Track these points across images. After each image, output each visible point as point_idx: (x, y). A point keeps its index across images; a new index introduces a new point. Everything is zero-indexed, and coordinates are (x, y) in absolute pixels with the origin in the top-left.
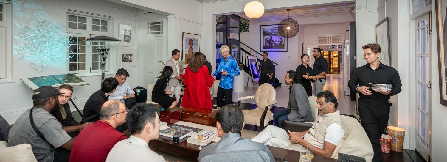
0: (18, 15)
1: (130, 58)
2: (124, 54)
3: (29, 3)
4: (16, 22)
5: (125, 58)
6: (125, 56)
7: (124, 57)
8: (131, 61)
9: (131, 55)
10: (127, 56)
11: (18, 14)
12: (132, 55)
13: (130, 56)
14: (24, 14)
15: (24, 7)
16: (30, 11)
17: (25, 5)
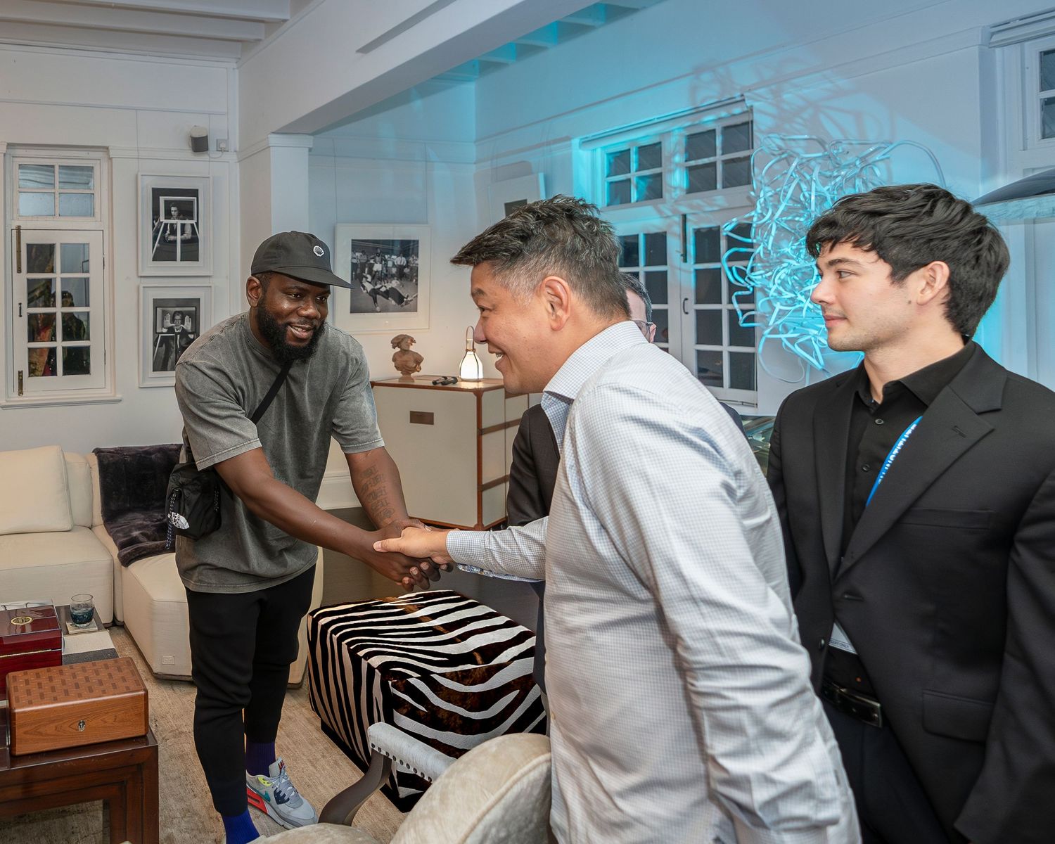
15: (786, 107)
16: (805, 115)
17: (786, 96)
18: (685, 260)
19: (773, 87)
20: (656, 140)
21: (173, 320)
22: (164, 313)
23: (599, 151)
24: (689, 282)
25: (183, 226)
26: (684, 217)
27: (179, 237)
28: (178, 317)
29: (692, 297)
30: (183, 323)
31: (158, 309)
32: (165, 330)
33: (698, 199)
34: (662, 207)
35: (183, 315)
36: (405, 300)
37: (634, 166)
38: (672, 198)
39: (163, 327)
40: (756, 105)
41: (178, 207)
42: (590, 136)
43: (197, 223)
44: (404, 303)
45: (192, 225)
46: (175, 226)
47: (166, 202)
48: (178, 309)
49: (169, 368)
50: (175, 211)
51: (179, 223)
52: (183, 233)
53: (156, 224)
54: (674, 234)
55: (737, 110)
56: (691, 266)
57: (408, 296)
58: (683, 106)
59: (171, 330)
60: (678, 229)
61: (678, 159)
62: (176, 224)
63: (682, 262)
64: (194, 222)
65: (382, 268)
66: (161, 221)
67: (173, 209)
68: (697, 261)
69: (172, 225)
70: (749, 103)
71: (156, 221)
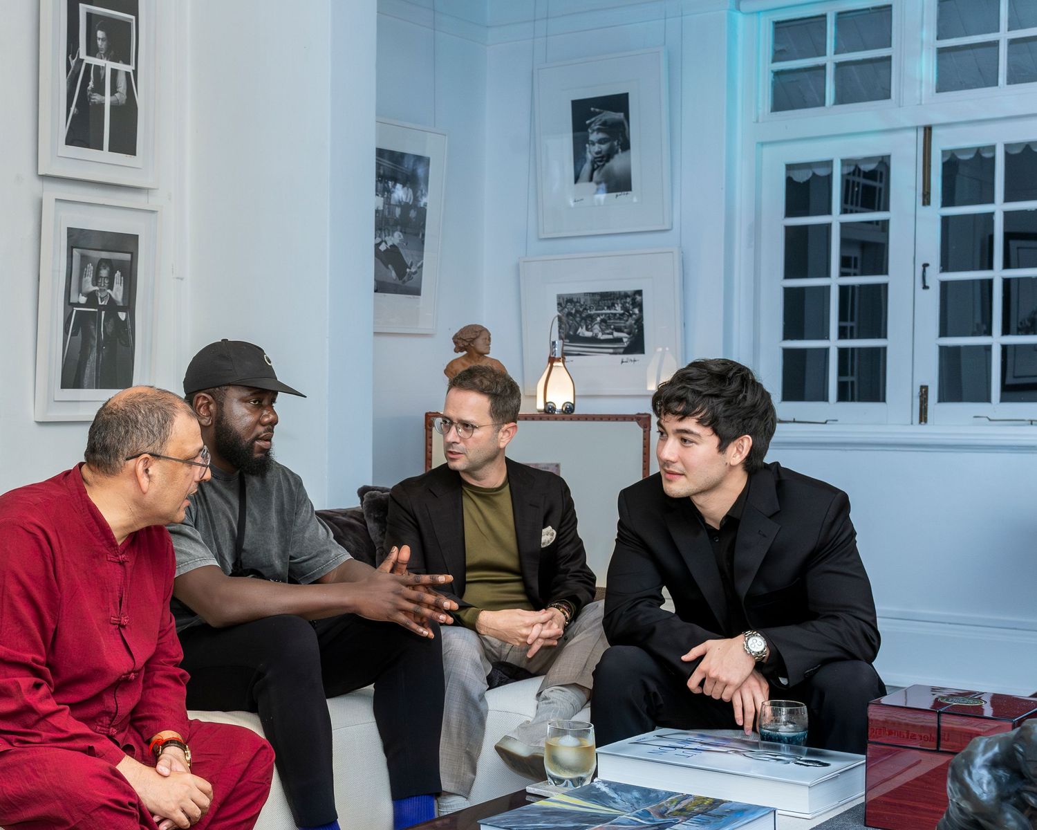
18: (926, 202)
21: (96, 281)
22: (85, 260)
23: (760, 17)
24: (931, 235)
25: (114, 73)
26: (928, 131)
27: (107, 100)
28: (104, 273)
29: (934, 262)
30: (111, 287)
31: (74, 250)
32: (83, 300)
33: (966, 102)
34: (890, 112)
35: (113, 266)
36: (408, 270)
37: (831, 43)
38: (914, 98)
39: (80, 291)
41: (107, 35)
43: (135, 72)
44: (405, 278)
45: (127, 74)
46: (102, 72)
47: (89, 16)
48: (105, 255)
49: (86, 381)
50: (103, 40)
51: (109, 65)
52: (114, 90)
53: (73, 63)
54: (905, 160)
56: (936, 210)
57: (411, 265)
59: (92, 297)
60: (913, 151)
61: (927, 34)
62: (104, 68)
63: (920, 205)
64: (130, 69)
65: (384, 207)
66: (81, 57)
67: (100, 34)
68: (944, 204)
69: (98, 68)
71: (73, 58)
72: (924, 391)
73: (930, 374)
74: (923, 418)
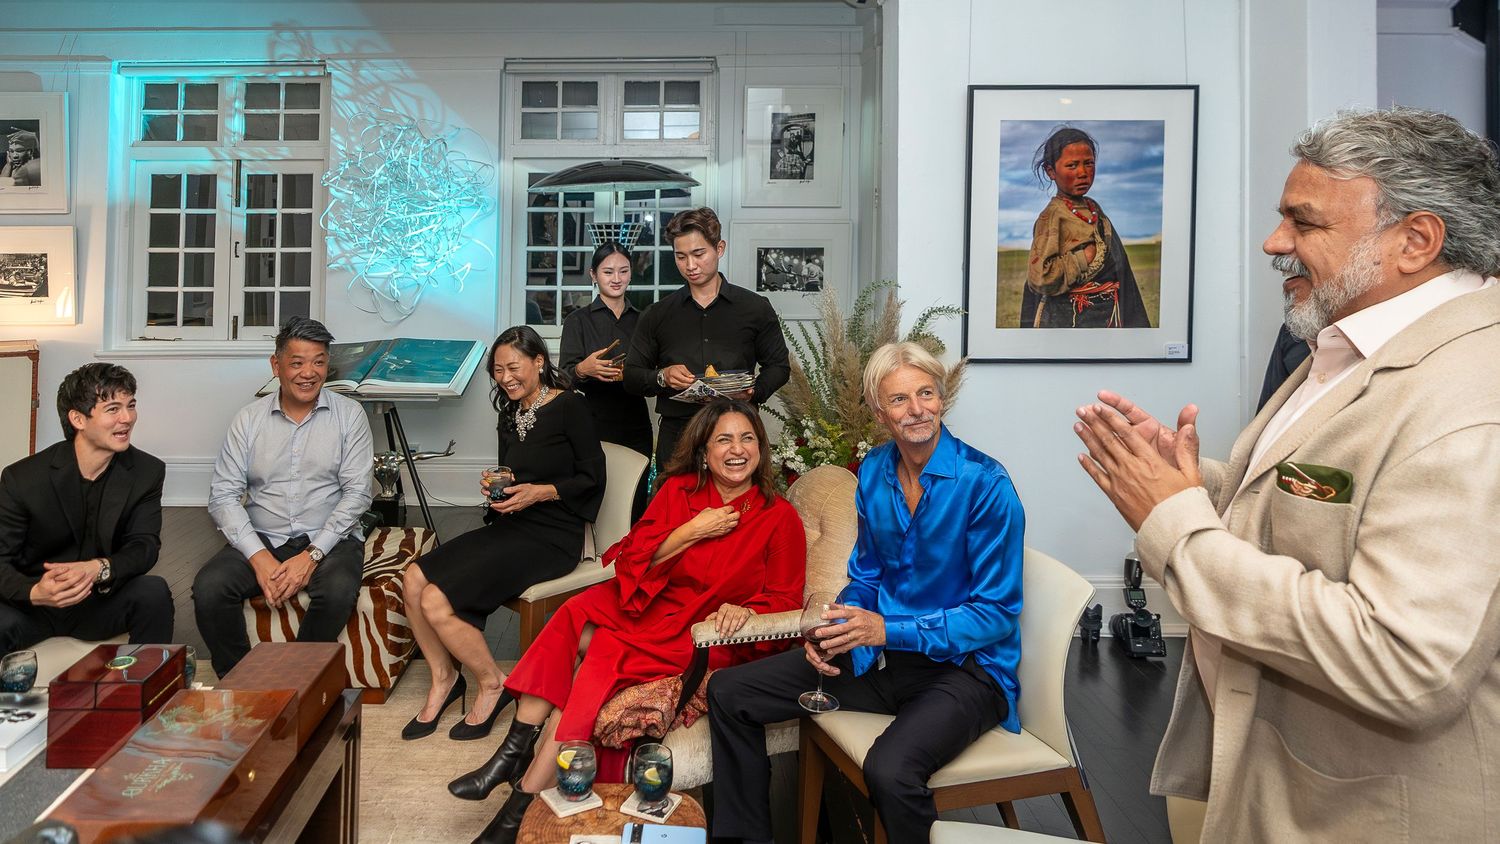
0: (344, 112)
1: (805, 272)
2: (767, 251)
3: (373, 61)
4: (337, 138)
5: (776, 272)
6: (776, 260)
7: (768, 264)
8: (813, 287)
9: (813, 254)
10: (787, 259)
11: (342, 110)
12: (819, 252)
13: (808, 261)
14: (359, 104)
15: (361, 80)
16: (378, 92)
17: (363, 72)
18: (238, 204)
19: (354, 61)
20: (213, 82)
23: (135, 80)
24: (240, 225)
26: (239, 162)
29: (243, 241)
33: (262, 148)
34: (217, 149)
37: (181, 102)
38: (231, 143)
40: (335, 73)
42: (134, 61)
54: (225, 178)
55: (314, 73)
56: (244, 210)
58: (261, 57)
60: (230, 174)
61: (239, 105)
63: (234, 206)
68: (249, 207)
70: (329, 69)
72: (236, 318)
73: (239, 309)
74: (235, 336)
